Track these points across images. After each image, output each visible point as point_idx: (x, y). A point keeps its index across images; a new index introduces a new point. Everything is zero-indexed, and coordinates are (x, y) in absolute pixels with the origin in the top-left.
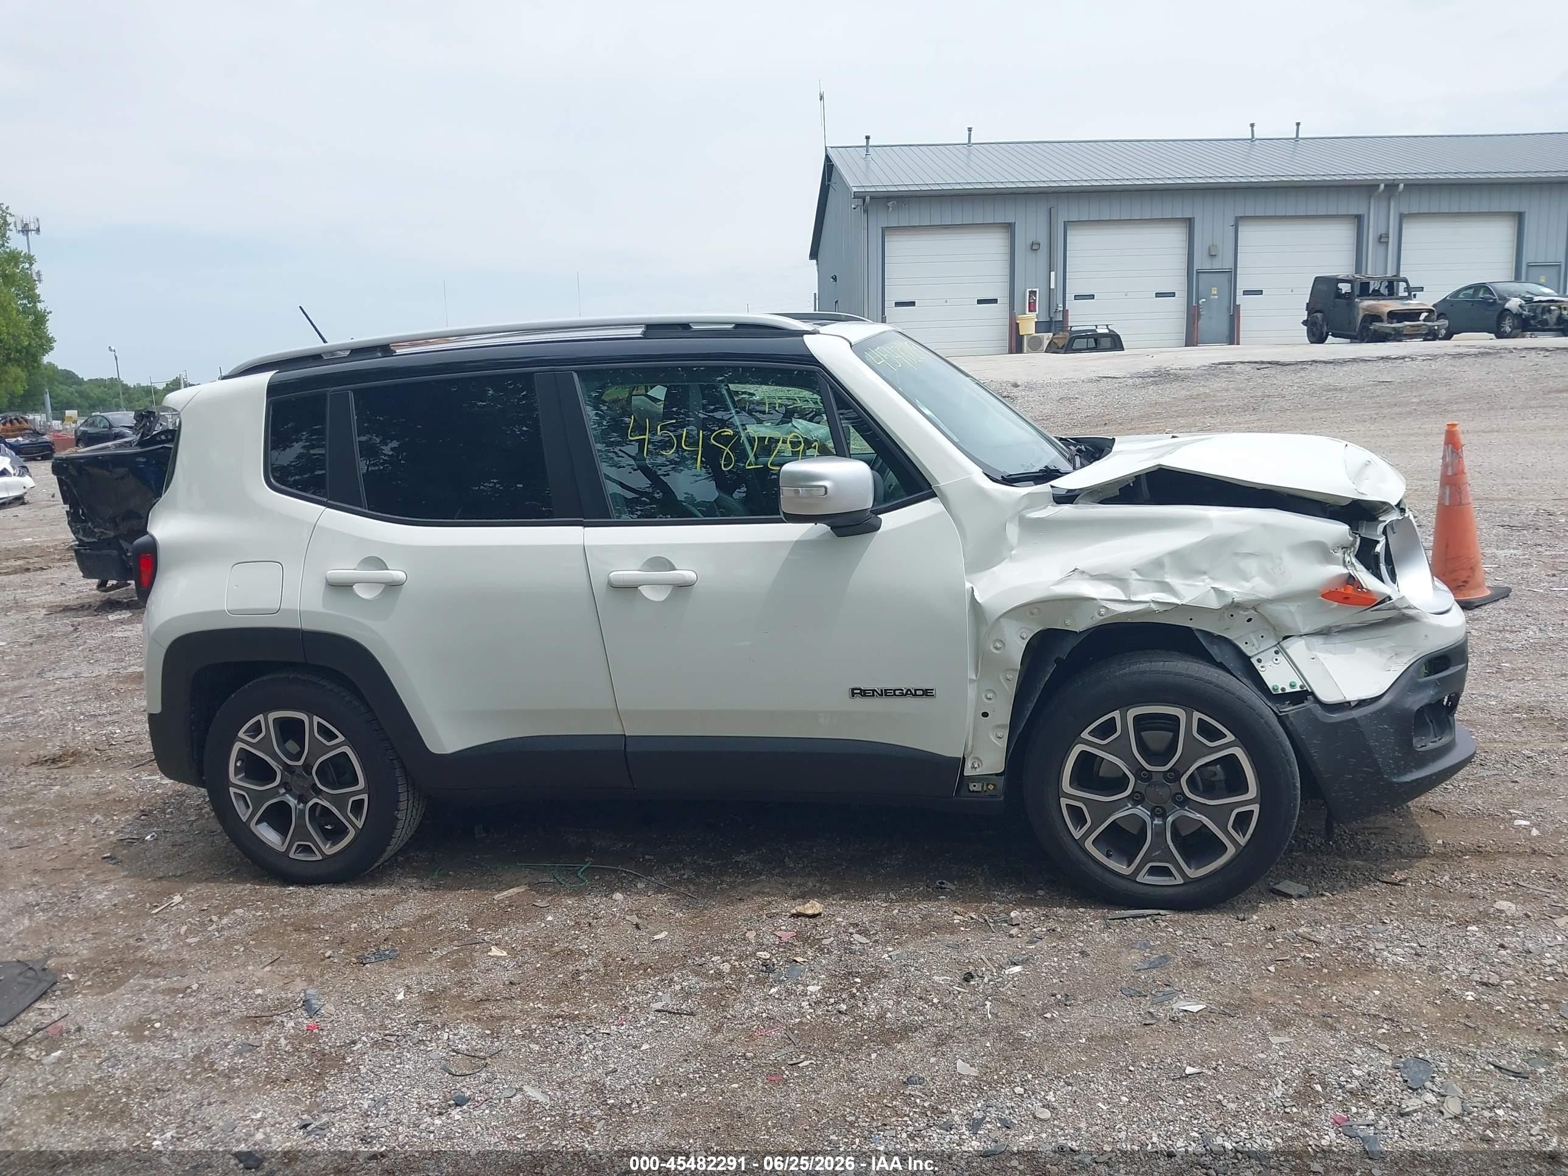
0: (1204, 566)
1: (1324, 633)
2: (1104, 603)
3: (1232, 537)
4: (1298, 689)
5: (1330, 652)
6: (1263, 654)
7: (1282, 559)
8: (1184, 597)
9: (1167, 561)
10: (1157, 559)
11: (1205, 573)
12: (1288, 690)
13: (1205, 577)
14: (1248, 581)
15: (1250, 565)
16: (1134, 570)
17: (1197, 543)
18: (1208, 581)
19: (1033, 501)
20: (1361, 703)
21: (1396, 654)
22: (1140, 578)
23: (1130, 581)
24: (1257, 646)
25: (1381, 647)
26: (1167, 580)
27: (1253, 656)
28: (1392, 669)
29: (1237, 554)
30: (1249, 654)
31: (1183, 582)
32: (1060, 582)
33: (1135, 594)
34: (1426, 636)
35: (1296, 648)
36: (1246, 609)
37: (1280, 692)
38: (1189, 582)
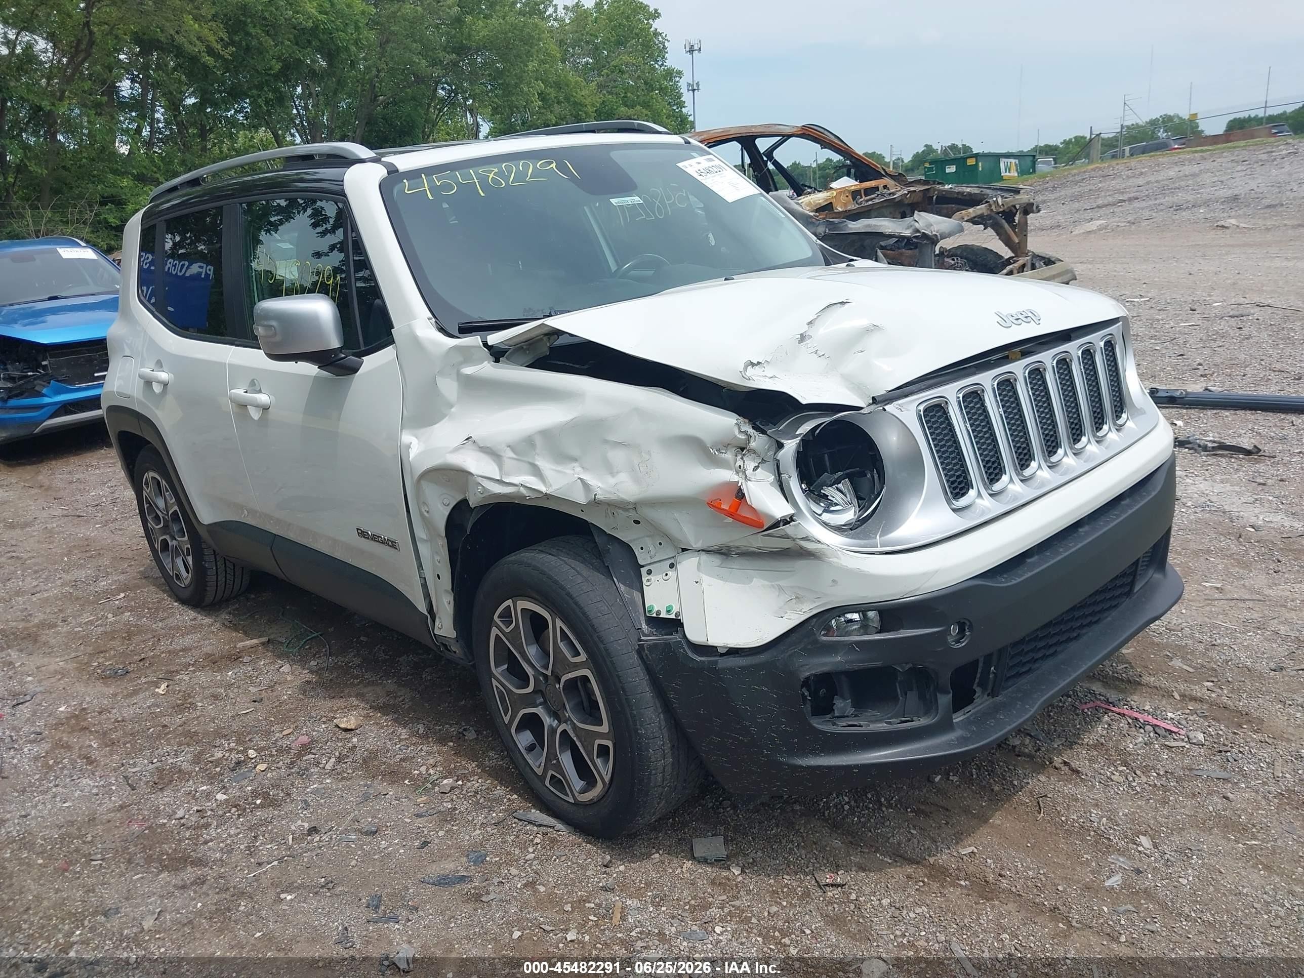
0: (575, 452)
1: (724, 552)
2: (480, 480)
3: (602, 420)
4: (673, 616)
5: (722, 578)
6: (655, 565)
7: (650, 455)
8: (551, 486)
9: (539, 441)
10: (529, 436)
11: (576, 460)
12: (663, 615)
13: (576, 464)
14: (613, 476)
15: (617, 456)
16: (509, 446)
17: (567, 423)
18: (578, 469)
19: (467, 356)
20: (733, 652)
21: (797, 598)
22: (514, 456)
23: (505, 459)
24: (652, 553)
25: (782, 583)
26: (537, 463)
27: (643, 566)
28: (786, 616)
29: (606, 442)
30: (641, 562)
31: (554, 468)
32: (456, 450)
33: (508, 475)
34: (834, 581)
35: (689, 565)
36: (627, 510)
37: (654, 615)
38: (559, 468)
